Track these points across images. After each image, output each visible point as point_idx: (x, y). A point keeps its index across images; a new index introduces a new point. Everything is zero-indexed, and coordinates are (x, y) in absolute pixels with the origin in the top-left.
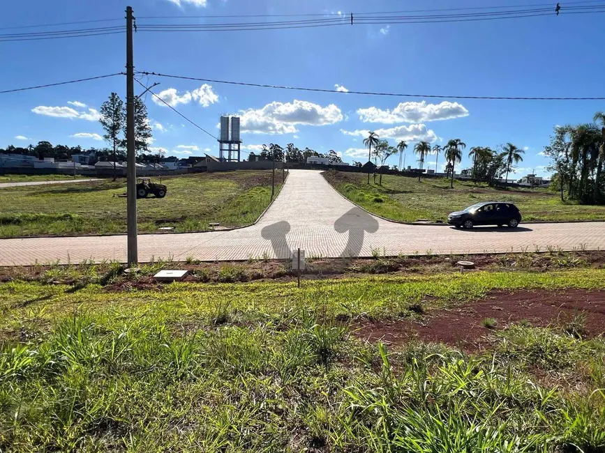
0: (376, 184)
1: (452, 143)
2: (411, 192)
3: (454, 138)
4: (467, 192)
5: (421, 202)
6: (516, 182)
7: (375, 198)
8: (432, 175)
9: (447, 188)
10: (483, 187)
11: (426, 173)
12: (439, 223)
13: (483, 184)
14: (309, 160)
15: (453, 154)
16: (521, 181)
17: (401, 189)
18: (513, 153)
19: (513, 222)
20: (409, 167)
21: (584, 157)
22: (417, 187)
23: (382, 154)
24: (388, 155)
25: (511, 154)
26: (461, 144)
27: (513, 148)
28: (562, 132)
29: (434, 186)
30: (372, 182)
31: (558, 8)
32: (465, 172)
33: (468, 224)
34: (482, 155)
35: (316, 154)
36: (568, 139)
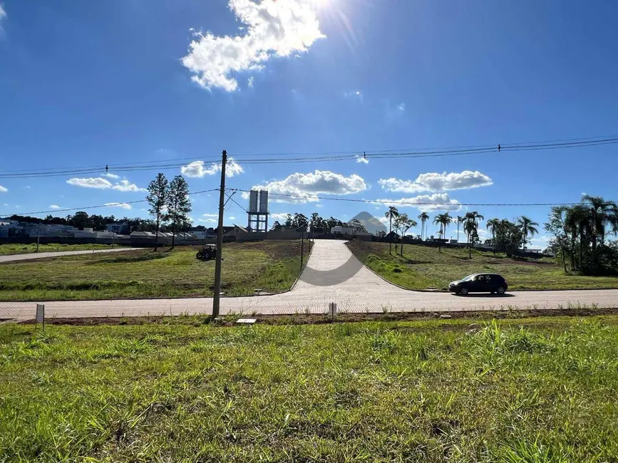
0: (398, 254)
1: (470, 216)
2: (430, 262)
3: (471, 211)
4: (484, 262)
5: (437, 273)
6: (541, 252)
7: (394, 268)
8: (455, 245)
9: (465, 258)
10: (501, 258)
11: (449, 242)
12: (445, 290)
13: (501, 254)
14: (333, 230)
15: (471, 227)
16: (546, 251)
17: (421, 260)
18: (528, 225)
19: (501, 290)
20: (432, 237)
22: (437, 258)
23: (402, 226)
24: (408, 227)
25: (525, 226)
26: (478, 216)
27: (527, 221)
28: (559, 211)
29: (454, 257)
30: (393, 253)
32: (487, 241)
33: (465, 291)
34: (498, 226)
35: (340, 223)
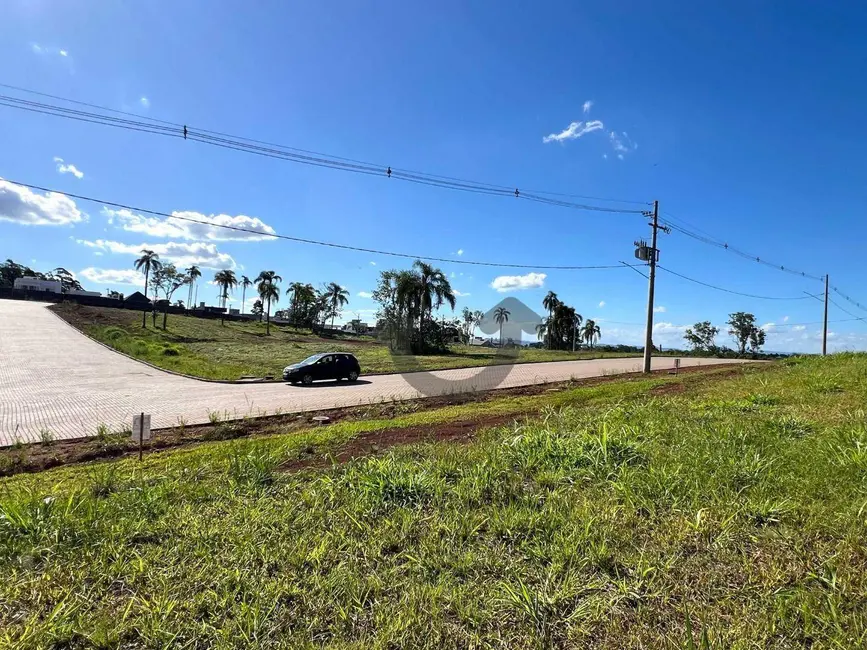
0: (157, 328)
1: (267, 276)
2: (214, 340)
3: (267, 270)
4: (288, 341)
5: (235, 354)
6: (339, 329)
7: (165, 349)
8: (235, 316)
9: (262, 335)
10: (305, 334)
11: (227, 313)
12: (270, 379)
13: (305, 331)
14: (18, 283)
15: (268, 291)
16: (345, 327)
17: (199, 336)
18: (337, 294)
19: (353, 375)
20: (203, 304)
21: (409, 304)
22: (221, 333)
23: (166, 283)
24: (176, 286)
25: (336, 295)
26: (276, 277)
27: (337, 288)
28: (387, 276)
29: (245, 333)
30: (150, 325)
31: (389, 172)
32: (279, 313)
33: (307, 379)
34: (302, 293)
35: (29, 273)
36: (393, 284)
